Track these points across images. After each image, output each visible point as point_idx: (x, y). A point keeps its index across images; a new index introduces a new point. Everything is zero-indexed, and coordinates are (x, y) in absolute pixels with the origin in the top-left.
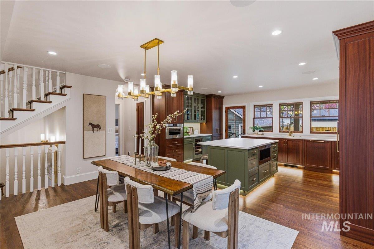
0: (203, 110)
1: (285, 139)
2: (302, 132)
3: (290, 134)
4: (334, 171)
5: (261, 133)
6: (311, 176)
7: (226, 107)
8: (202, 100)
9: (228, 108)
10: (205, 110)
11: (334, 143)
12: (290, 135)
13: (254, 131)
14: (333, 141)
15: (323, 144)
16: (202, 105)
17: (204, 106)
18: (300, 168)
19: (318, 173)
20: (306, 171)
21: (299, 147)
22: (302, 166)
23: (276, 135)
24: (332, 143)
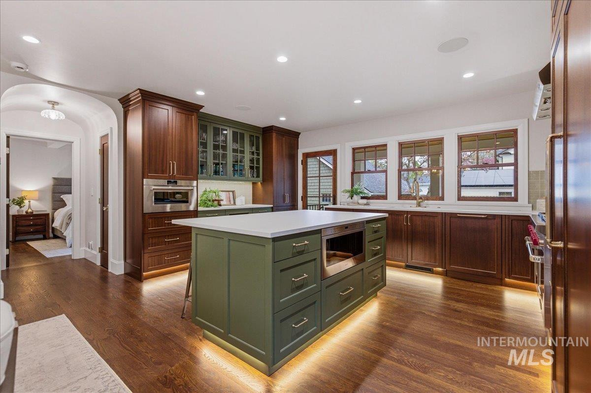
0: (255, 156)
1: (407, 212)
2: (442, 199)
3: (419, 203)
4: (507, 280)
5: (365, 201)
6: (459, 295)
7: (304, 154)
8: (251, 136)
9: (307, 156)
10: (261, 157)
11: (507, 220)
12: (419, 205)
13: (352, 197)
14: (505, 215)
15: (485, 221)
16: (254, 149)
17: (258, 149)
18: (437, 273)
19: (475, 285)
20: (448, 279)
21: (434, 228)
22: (440, 269)
23: (392, 205)
24: (504, 219)
